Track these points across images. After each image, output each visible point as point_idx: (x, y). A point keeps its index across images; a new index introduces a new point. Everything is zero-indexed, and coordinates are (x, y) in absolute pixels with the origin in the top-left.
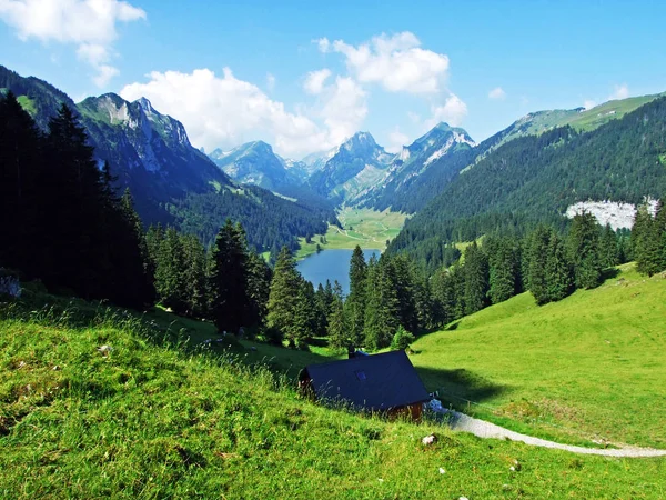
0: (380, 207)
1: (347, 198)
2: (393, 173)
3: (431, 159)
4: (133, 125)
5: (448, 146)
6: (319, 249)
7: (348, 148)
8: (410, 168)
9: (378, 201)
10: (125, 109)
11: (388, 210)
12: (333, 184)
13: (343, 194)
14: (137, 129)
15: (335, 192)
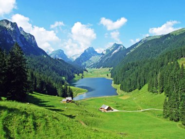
0: (98, 67)
1: (87, 65)
2: (102, 57)
3: (114, 52)
4: (12, 29)
5: (119, 49)
6: (82, 78)
7: (87, 51)
8: (107, 56)
9: (98, 66)
10: (10, 24)
11: (101, 68)
12: (83, 62)
13: (85, 65)
14: (14, 30)
15: (83, 64)
